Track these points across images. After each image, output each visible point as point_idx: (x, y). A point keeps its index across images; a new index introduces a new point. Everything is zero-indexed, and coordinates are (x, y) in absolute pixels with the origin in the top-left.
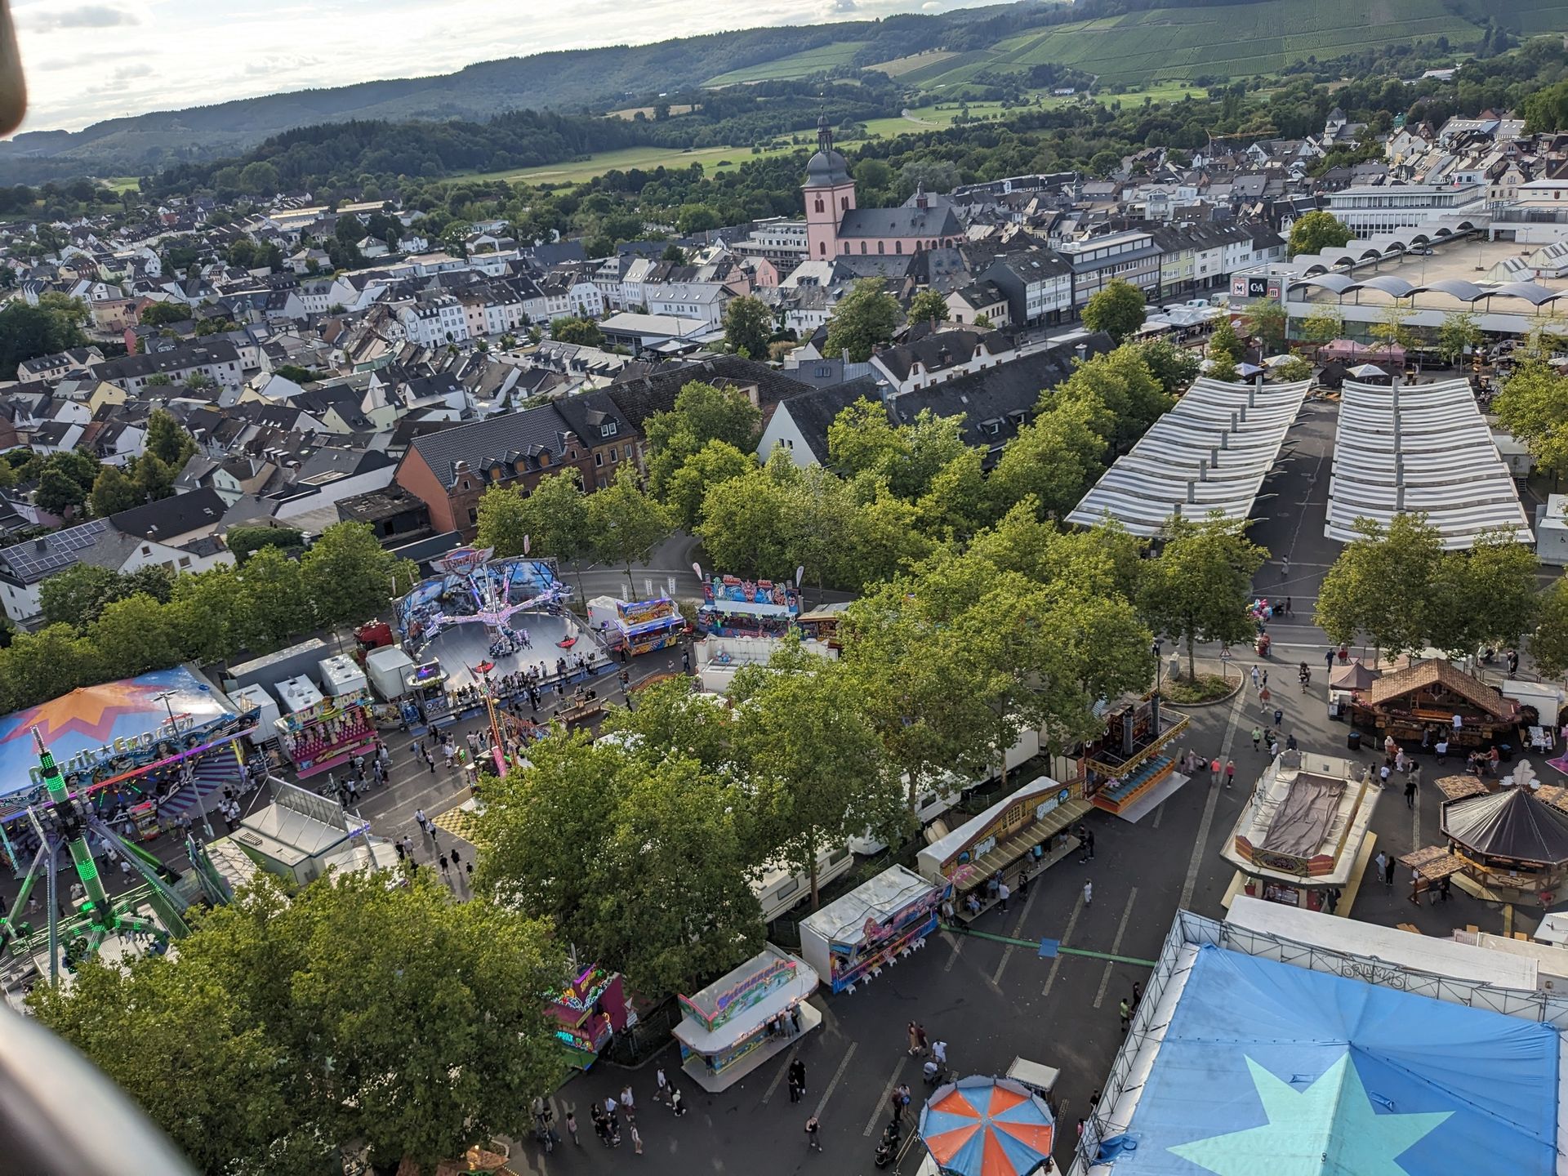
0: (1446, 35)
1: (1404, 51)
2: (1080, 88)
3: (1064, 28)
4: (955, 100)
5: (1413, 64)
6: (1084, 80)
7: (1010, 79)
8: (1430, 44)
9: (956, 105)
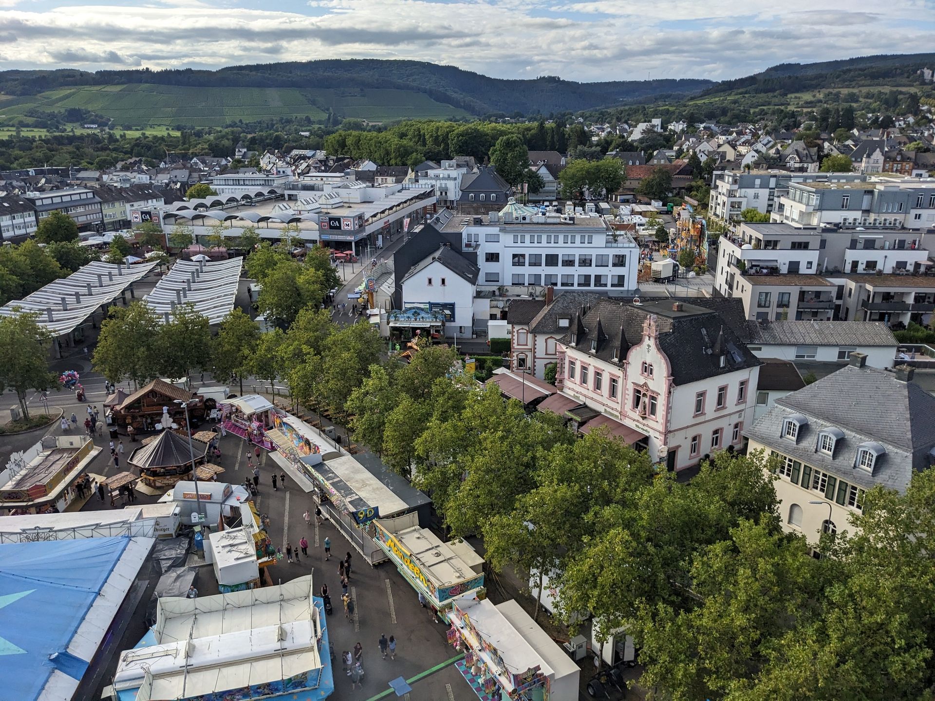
0: (310, 115)
1: (289, 121)
2: (102, 125)
3: (87, 88)
4: (13, 126)
5: (293, 128)
6: (104, 120)
7: (52, 116)
8: (302, 119)
9: (14, 129)
